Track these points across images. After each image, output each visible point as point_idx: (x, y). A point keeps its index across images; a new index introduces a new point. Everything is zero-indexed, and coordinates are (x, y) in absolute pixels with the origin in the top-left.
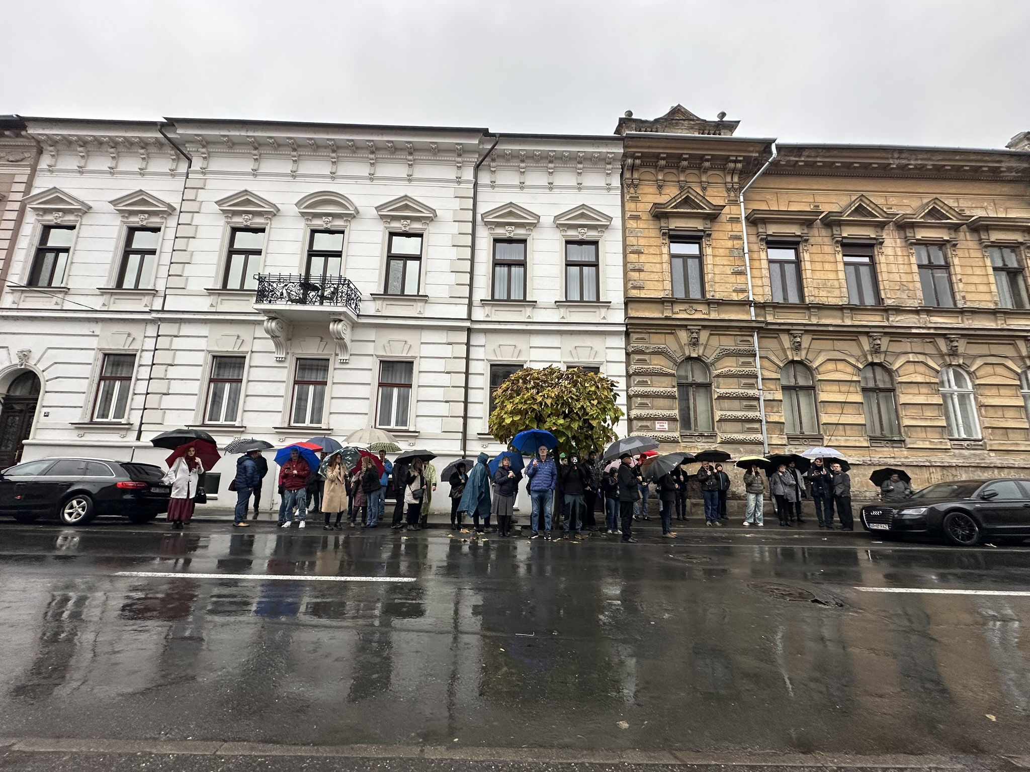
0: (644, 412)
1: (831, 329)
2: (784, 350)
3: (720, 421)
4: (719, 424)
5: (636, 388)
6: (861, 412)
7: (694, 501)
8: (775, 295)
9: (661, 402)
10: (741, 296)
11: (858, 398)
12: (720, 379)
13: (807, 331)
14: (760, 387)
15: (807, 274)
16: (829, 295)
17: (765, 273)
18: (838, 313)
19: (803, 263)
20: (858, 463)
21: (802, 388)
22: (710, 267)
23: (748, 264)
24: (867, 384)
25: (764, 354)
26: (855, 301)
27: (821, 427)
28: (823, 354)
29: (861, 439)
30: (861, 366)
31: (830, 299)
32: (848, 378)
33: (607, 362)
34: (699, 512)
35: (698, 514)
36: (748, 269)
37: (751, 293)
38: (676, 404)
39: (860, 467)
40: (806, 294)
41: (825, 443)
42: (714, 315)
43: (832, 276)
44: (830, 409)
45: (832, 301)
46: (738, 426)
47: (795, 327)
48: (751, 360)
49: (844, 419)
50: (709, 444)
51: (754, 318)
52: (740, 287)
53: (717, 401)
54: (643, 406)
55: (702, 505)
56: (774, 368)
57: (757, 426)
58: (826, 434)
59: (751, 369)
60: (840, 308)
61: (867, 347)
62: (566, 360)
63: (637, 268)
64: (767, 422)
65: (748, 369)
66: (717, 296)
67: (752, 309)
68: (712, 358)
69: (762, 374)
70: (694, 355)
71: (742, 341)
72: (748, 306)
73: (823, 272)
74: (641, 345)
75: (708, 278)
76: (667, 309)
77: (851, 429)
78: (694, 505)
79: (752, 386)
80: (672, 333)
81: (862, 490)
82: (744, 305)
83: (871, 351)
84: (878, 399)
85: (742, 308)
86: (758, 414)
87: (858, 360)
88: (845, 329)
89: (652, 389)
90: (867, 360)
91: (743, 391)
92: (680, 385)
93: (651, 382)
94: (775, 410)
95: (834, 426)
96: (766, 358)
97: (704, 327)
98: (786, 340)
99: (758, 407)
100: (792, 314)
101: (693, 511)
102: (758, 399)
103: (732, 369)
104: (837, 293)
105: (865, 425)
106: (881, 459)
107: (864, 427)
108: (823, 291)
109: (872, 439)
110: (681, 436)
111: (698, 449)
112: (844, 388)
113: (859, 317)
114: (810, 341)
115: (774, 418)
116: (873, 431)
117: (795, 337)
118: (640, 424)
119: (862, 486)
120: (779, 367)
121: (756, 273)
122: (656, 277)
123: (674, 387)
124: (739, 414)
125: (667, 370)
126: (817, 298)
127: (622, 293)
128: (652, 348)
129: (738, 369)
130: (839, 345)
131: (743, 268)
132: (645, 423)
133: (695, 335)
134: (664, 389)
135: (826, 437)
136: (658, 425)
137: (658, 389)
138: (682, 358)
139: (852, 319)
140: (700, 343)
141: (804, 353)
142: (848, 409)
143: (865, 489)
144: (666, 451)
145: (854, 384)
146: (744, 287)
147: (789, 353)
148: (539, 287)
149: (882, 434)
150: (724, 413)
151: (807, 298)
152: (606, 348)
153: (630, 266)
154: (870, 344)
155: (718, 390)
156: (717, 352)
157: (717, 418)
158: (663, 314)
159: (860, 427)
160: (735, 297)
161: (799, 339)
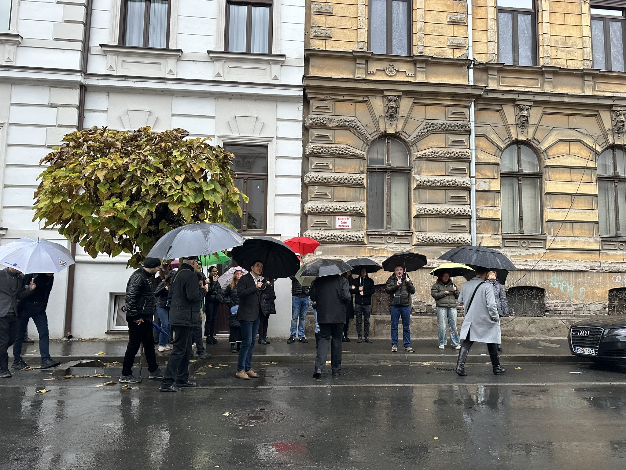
0: (321, 205)
1: (566, 100)
2: (507, 126)
3: (418, 216)
4: (417, 220)
5: (313, 174)
6: (594, 206)
7: (378, 317)
8: (502, 55)
9: (345, 192)
10: (458, 54)
11: (592, 189)
12: (423, 164)
13: (536, 103)
14: (473, 173)
15: (544, 29)
16: (569, 57)
17: (492, 24)
18: (578, 81)
19: (540, 13)
20: (584, 269)
21: (526, 176)
22: (420, 12)
23: (470, 12)
24: (606, 173)
25: (481, 131)
26: (601, 66)
27: (545, 224)
28: (555, 132)
29: (591, 240)
30: (599, 149)
31: (570, 62)
32: (582, 163)
33: (278, 138)
34: (385, 331)
35: (382, 335)
36: (470, 17)
37: (470, 49)
38: (364, 194)
39: (586, 274)
40: (541, 55)
41: (548, 245)
42: (420, 78)
43: (574, 32)
44: (558, 202)
45: (572, 65)
46: (441, 223)
47: (522, 97)
48: (464, 138)
49: (573, 216)
50: (402, 246)
51: (472, 83)
52: (457, 41)
53: (417, 191)
54: (321, 197)
55: (389, 323)
56: (492, 150)
57: (465, 222)
58: (550, 234)
59: (461, 150)
60: (581, 74)
61: (608, 125)
62: (221, 134)
63: (323, 10)
64: (478, 219)
65: (458, 151)
66: (427, 52)
67: (471, 71)
68: (414, 135)
69: (476, 157)
70: (391, 131)
71: (454, 113)
72: (465, 68)
73: (563, 27)
74: (322, 117)
75: (417, 27)
76: (359, 68)
77: (581, 228)
78: (378, 322)
79: (461, 172)
80: (365, 102)
81: (586, 302)
82: (461, 65)
83: (613, 130)
84: (616, 191)
85: (458, 70)
86: (467, 208)
87: (596, 142)
88: (584, 101)
89: (333, 175)
90: (607, 141)
91: (449, 179)
92: (371, 171)
93: (334, 166)
94: (490, 203)
95: (561, 224)
96: (484, 136)
97: (406, 93)
98: (510, 112)
99: (468, 200)
100: (522, 81)
101: (376, 330)
102: (468, 189)
103: (438, 150)
104: (578, 54)
105: (597, 223)
106: (612, 265)
107: (596, 225)
108: (562, 51)
109: (604, 240)
110: (368, 235)
111: (387, 252)
112: (576, 176)
113: (603, 87)
114: (539, 115)
115: (487, 213)
116: (608, 230)
117: (522, 110)
118: (316, 219)
119: (587, 297)
120: (499, 148)
121: (480, 24)
122: (347, 23)
123: (362, 173)
124: (443, 208)
125: (355, 150)
126: (554, 61)
127: (303, 44)
128: (336, 120)
129: (446, 150)
130: (576, 121)
131: (464, 16)
132: (322, 219)
133: (393, 104)
134: (349, 175)
135: (549, 238)
136: (338, 222)
137: (341, 176)
138: (376, 135)
139: (594, 89)
140: (400, 115)
141: (531, 131)
142: (580, 203)
143: (591, 301)
144: (346, 254)
145: (588, 171)
146: (462, 41)
147: (513, 130)
148: (187, 31)
149: (617, 234)
150: (424, 206)
151: (541, 60)
152: (278, 120)
153: (314, 7)
154: (612, 121)
155: (418, 177)
156: (421, 127)
157: (414, 213)
158: (354, 74)
159: (591, 225)
160: (450, 54)
161: (525, 113)
